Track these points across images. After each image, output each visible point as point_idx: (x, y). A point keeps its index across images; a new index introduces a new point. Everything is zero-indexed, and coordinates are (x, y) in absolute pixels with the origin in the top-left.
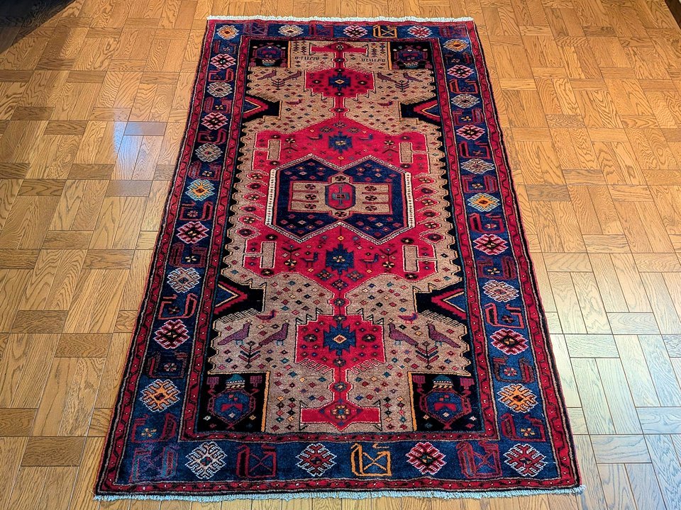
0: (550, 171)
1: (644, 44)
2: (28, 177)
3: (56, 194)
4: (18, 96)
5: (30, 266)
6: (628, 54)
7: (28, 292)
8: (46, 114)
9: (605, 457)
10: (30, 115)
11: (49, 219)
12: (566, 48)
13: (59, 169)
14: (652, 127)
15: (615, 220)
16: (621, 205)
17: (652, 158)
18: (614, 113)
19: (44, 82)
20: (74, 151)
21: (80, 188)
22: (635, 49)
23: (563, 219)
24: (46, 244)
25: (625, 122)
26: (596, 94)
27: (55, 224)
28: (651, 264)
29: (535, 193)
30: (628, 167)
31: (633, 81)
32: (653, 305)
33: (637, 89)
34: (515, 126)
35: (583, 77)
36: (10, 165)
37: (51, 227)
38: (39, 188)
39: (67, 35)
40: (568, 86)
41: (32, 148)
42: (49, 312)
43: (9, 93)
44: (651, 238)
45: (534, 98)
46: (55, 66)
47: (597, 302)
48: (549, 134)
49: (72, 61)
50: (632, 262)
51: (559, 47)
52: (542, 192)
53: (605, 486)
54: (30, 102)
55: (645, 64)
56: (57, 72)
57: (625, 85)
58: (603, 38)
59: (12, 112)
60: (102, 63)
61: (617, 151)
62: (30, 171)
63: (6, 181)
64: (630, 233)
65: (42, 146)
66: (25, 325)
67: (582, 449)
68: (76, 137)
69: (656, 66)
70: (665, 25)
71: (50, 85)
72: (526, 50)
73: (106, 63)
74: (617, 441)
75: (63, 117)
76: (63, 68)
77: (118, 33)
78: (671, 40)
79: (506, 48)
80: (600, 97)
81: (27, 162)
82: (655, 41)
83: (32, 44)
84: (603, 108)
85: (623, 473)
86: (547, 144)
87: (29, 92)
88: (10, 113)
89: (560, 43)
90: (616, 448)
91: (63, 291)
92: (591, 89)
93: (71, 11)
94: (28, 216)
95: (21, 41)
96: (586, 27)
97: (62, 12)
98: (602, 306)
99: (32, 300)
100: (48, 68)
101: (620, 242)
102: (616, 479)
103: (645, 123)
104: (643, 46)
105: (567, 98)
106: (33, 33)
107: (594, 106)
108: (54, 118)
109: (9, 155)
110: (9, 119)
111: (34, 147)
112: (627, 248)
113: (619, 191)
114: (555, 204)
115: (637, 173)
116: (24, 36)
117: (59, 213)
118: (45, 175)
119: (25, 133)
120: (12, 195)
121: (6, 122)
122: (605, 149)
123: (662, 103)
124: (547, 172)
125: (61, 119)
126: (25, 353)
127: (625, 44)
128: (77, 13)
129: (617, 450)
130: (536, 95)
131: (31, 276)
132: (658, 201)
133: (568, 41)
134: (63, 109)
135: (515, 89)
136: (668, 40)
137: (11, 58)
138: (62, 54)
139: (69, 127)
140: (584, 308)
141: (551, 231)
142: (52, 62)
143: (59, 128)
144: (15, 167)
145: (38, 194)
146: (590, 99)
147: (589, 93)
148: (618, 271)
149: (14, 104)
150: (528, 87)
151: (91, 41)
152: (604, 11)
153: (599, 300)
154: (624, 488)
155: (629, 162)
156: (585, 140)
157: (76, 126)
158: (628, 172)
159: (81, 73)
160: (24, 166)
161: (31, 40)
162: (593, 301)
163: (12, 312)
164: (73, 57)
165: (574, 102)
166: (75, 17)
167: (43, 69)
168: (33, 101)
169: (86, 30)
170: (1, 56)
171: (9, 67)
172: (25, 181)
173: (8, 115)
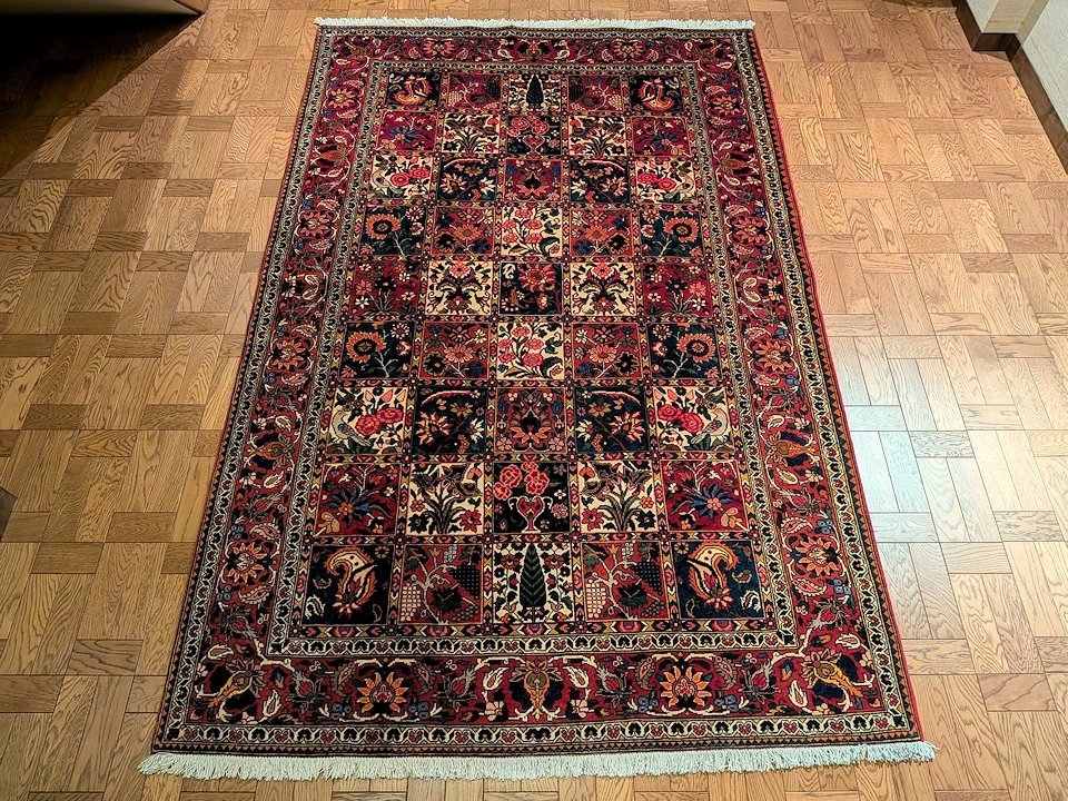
1: (921, 72)
2: (146, 249)
3: (182, 270)
4: (127, 149)
5: (157, 354)
7: (157, 385)
8: (163, 172)
10: (143, 172)
11: (175, 299)
12: (820, 77)
13: (183, 239)
14: (921, 179)
15: (864, 297)
16: (873, 278)
17: (917, 220)
19: (158, 131)
20: (200, 217)
21: (210, 262)
22: (909, 78)
24: (174, 328)
26: (853, 138)
27: (183, 305)
30: (887, 231)
31: (902, 120)
33: (907, 130)
35: (838, 116)
36: (124, 235)
37: (179, 310)
38: (161, 262)
39: (182, 71)
41: (149, 214)
42: (182, 406)
43: (116, 145)
44: (907, 318)
46: (171, 111)
49: (191, 103)
54: (142, 157)
55: (920, 97)
56: (172, 118)
57: (892, 126)
58: (869, 63)
59: (122, 169)
60: (228, 105)
61: (875, 211)
62: (148, 242)
63: (120, 254)
64: (881, 312)
65: (160, 211)
66: (155, 421)
68: (201, 199)
69: (934, 100)
70: (952, 45)
71: (166, 135)
73: (233, 105)
75: (184, 175)
76: (180, 112)
77: (246, 66)
78: (958, 65)
80: (857, 141)
81: (144, 231)
82: (937, 68)
83: (140, 82)
84: (861, 157)
87: (140, 143)
88: (120, 170)
89: (812, 71)
91: (197, 383)
92: (847, 131)
93: (185, 38)
94: (150, 296)
95: (126, 79)
96: (848, 50)
97: (174, 40)
99: (161, 394)
100: (162, 112)
103: (913, 174)
104: (921, 75)
106: (139, 68)
107: (850, 153)
108: (173, 176)
109: (123, 222)
110: (119, 177)
111: (151, 214)
112: (875, 331)
113: (871, 260)
115: (897, 238)
116: (129, 73)
117: (187, 292)
118: (168, 246)
119: (138, 196)
120: (131, 271)
121: (116, 182)
122: (859, 208)
123: (938, 150)
125: (182, 177)
126: (157, 453)
127: (897, 72)
128: (193, 41)
131: (159, 365)
133: (823, 69)
134: (183, 165)
136: (954, 66)
137: (116, 101)
138: (177, 95)
139: (192, 186)
142: (167, 106)
143: (179, 188)
144: (130, 237)
145: (160, 269)
146: (845, 145)
147: (844, 136)
151: (212, 77)
152: (872, 28)
155: (889, 225)
156: (835, 197)
157: (200, 186)
158: (886, 238)
159: (204, 119)
160: (141, 236)
161: (138, 77)
163: (139, 408)
164: (192, 99)
165: (825, 148)
166: (191, 45)
167: (156, 114)
168: (147, 155)
169: (207, 63)
170: (102, 98)
171: (113, 112)
172: (143, 254)
173: (116, 173)
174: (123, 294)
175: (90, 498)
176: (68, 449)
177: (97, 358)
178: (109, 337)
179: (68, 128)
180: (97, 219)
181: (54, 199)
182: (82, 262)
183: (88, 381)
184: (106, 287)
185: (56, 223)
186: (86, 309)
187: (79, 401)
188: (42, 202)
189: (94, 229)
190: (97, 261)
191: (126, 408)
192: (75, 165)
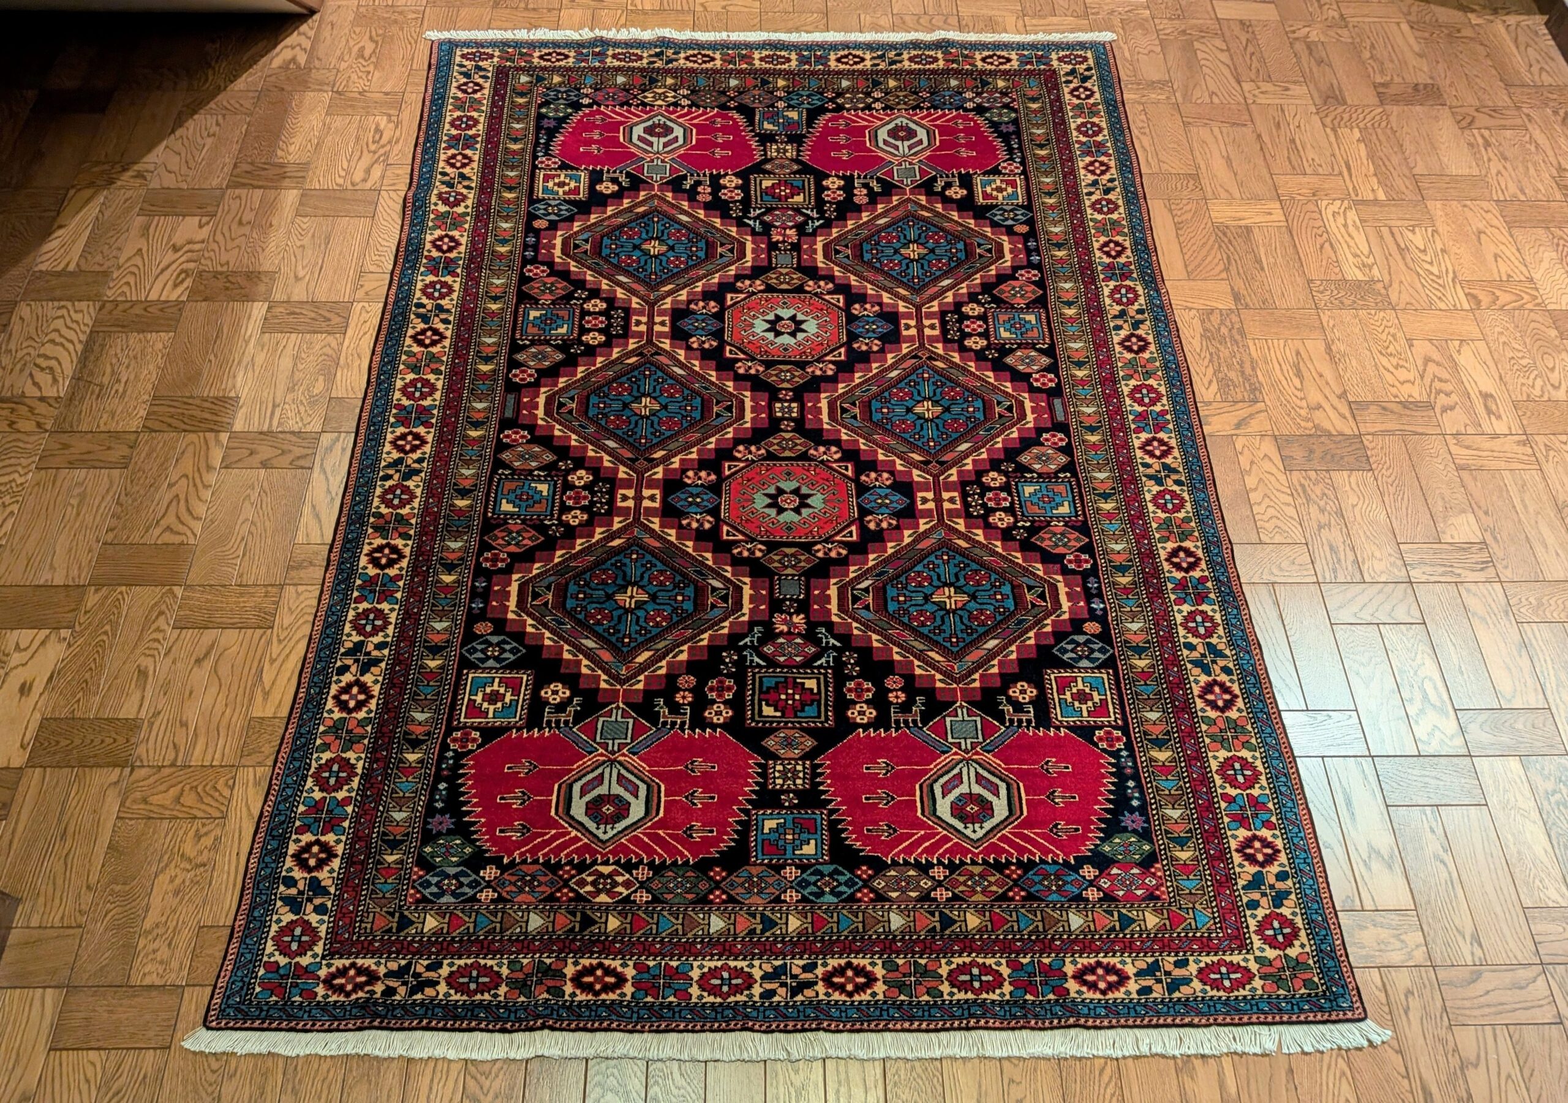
0: (1327, 407)
1: (1503, 122)
2: (238, 426)
3: (303, 465)
4: (197, 247)
5: (265, 622)
6: (1470, 145)
7: (267, 678)
8: (262, 288)
9: (1467, 1012)
10: (227, 289)
11: (292, 519)
12: (1343, 131)
13: (302, 409)
14: (1529, 306)
15: (1464, 511)
16: (1475, 479)
17: (1532, 376)
18: (1451, 275)
19: (248, 216)
20: (329, 370)
22: (1486, 133)
23: (1357, 510)
24: (293, 573)
25: (1475, 297)
26: (1410, 235)
27: (308, 531)
28: (1540, 604)
29: (1298, 453)
30: (1486, 396)
31: (1485, 205)
32: (1548, 693)
33: (1495, 222)
34: (1247, 307)
35: (1381, 196)
36: (198, 402)
37: (300, 538)
38: (265, 452)
39: (286, 111)
40: (1352, 215)
41: (239, 363)
43: (178, 239)
44: (1539, 549)
45: (1282, 243)
46: (272, 180)
47: (1435, 688)
48: (1317, 324)
49: (305, 167)
50: (1503, 601)
51: (1328, 130)
52: (1311, 451)
53: (1471, 1073)
54: (223, 261)
55: (1508, 165)
56: (272, 193)
57: (1469, 214)
58: (1418, 108)
59: (188, 282)
60: (368, 171)
61: (1461, 360)
62: (241, 414)
63: (192, 437)
64: (1495, 538)
65: (260, 359)
67: (1421, 996)
68: (330, 338)
69: (1532, 171)
70: (1547, 79)
71: (262, 223)
72: (1259, 136)
73: (377, 172)
74: (1489, 980)
75: (299, 293)
76: (286, 183)
77: (392, 101)
78: (1562, 112)
79: (1216, 130)
80: (1417, 239)
81: (232, 394)
82: (1528, 115)
83: (214, 129)
84: (1427, 266)
85: (1504, 1044)
86: (1315, 346)
87: (219, 237)
88: (185, 285)
89: (1328, 120)
90: (1488, 992)
92: (1399, 223)
93: (287, 54)
94: (248, 512)
95: (190, 124)
96: (1383, 85)
97: (270, 56)
98: (1445, 697)
100: (255, 183)
101: (1477, 557)
102: (1493, 1056)
103: (1514, 298)
104: (1504, 127)
105: (1352, 243)
106: (212, 105)
107: (1409, 260)
108: (278, 296)
109: (194, 377)
110: (184, 298)
111: (244, 363)
112: (1491, 573)
113: (1468, 447)
114: (1340, 478)
115: (1505, 408)
116: (195, 112)
117: (314, 507)
118: (275, 423)
119: (220, 331)
120: (209, 468)
121: (179, 305)
122: (1436, 356)
123: (1549, 255)
124: (1319, 407)
125: (295, 298)
127: (1466, 123)
128: (302, 59)
129: (1491, 998)
130: (1287, 236)
131: (269, 642)
132: (1549, 468)
133: (1346, 116)
134: (296, 277)
135: (1242, 223)
136: (1556, 113)
137: (174, 162)
138: (280, 153)
139: (313, 315)
140: (1411, 700)
141: (1335, 535)
142: (262, 171)
143: (291, 318)
144: (206, 405)
145: (264, 465)
146: (1398, 246)
147: (1395, 230)
148: (1476, 622)
149: (192, 265)
150: (1269, 218)
151: (338, 122)
152: (1416, 48)
153: (1440, 684)
154: (1509, 1076)
155: (1487, 385)
156: (1394, 336)
157: (327, 315)
158: (1486, 406)
159: (327, 194)
160: (225, 403)
161: (211, 121)
162: (1428, 686)
163: (238, 722)
164: (304, 160)
165: (1366, 251)
166: (299, 67)
167: (244, 185)
168: (231, 258)
169: (326, 97)
170: (151, 157)
171: (169, 181)
172: (233, 436)
173: (179, 290)
174: (201, 509)
175: (156, 901)
176: (112, 805)
177: (158, 630)
178: (179, 591)
179: (91, 211)
180: (149, 373)
181: (71, 335)
182: (126, 451)
183: (142, 673)
184: (168, 497)
185: (77, 378)
186: (135, 538)
187: (128, 711)
188: (52, 341)
189: (144, 391)
190: (152, 450)
191: (213, 726)
192: (106, 274)
